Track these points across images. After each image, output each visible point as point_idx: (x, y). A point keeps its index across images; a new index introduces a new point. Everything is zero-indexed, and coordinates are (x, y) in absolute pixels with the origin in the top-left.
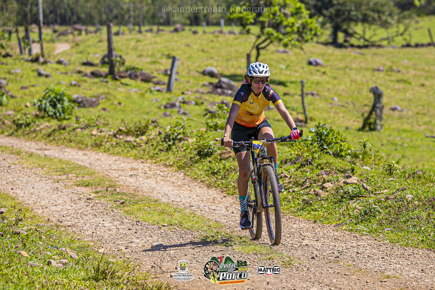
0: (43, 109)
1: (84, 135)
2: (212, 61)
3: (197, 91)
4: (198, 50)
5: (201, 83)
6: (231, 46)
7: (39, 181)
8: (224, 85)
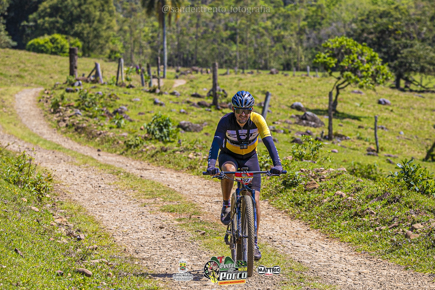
0: (151, 133)
1: (181, 157)
2: (299, 98)
3: (286, 122)
4: (288, 89)
5: (289, 115)
6: (316, 86)
7: (128, 203)
8: (308, 118)
